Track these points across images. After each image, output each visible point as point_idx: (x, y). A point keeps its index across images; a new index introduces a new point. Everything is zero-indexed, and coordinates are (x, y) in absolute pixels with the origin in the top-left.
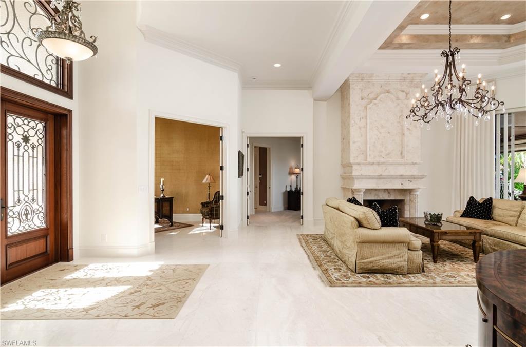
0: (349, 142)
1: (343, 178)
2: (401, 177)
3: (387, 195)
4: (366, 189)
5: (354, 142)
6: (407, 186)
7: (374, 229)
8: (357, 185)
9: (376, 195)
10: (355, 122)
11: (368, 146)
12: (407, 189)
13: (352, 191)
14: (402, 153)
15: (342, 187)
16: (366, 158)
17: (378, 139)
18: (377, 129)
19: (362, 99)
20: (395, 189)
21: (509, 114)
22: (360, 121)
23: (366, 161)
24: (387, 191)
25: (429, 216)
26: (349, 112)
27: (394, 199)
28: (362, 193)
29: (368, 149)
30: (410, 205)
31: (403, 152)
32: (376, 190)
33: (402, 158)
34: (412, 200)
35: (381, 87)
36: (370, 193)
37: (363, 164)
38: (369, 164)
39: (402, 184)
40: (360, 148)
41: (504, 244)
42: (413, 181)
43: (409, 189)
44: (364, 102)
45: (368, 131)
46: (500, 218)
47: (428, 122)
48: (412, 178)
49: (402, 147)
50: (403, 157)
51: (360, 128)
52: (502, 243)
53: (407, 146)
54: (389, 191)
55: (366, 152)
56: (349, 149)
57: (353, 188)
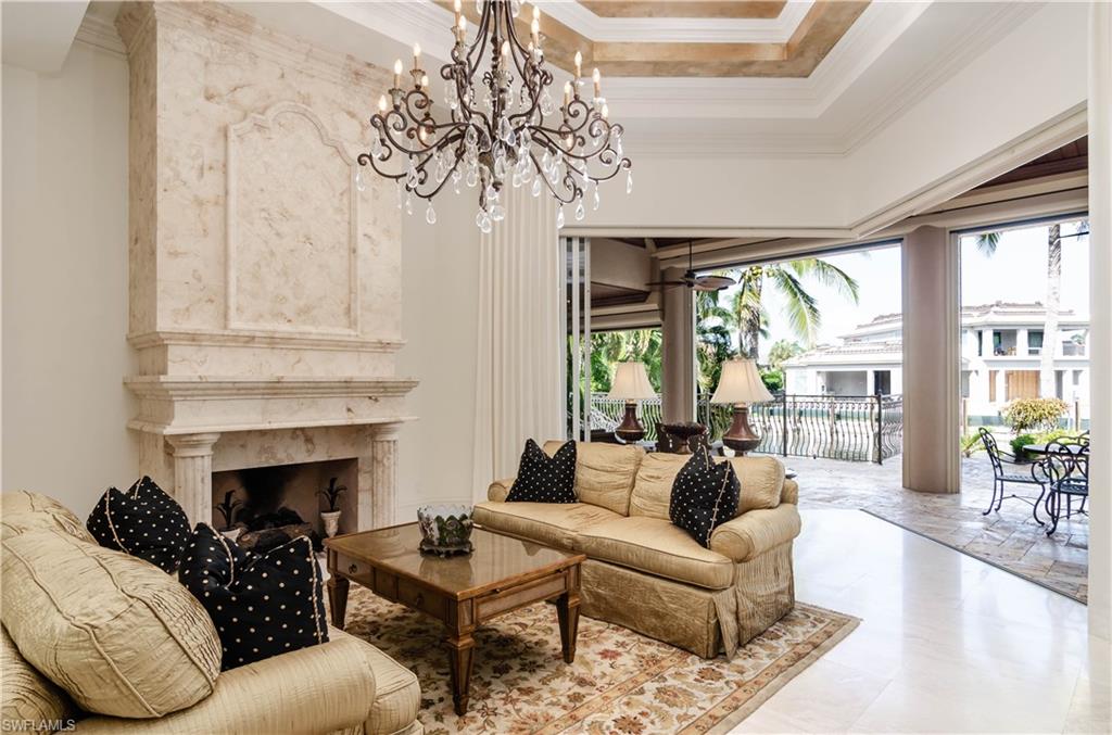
0: (153, 253)
1: (134, 394)
2: (348, 388)
3: (304, 448)
4: (222, 433)
5: (174, 254)
6: (366, 414)
7: (169, 715)
8: (183, 421)
9: (263, 450)
10: (177, 175)
11: (233, 274)
12: (364, 425)
13: (167, 445)
14: (348, 310)
15: (131, 431)
16: (226, 316)
17: (272, 254)
18: (266, 219)
19: (209, 98)
20: (327, 428)
21: (582, 240)
22: (201, 174)
23: (225, 327)
24: (305, 435)
25: (434, 526)
26: (153, 135)
27: (325, 459)
28: (206, 451)
29: (232, 289)
30: (371, 473)
31: (353, 306)
32: (263, 433)
33: (350, 327)
34: (379, 457)
35: (283, 76)
36: (242, 446)
37: (212, 337)
38: (235, 338)
39: (349, 410)
40: (199, 280)
41: (622, 578)
42: (382, 400)
43: (371, 425)
44: (217, 112)
45: (232, 221)
46: (593, 496)
47: (429, 196)
48: (380, 390)
49: (351, 292)
50: (352, 324)
51: (200, 203)
52: (614, 574)
53: (364, 288)
54: (310, 434)
55: (226, 297)
56: (152, 278)
57: (169, 431)
